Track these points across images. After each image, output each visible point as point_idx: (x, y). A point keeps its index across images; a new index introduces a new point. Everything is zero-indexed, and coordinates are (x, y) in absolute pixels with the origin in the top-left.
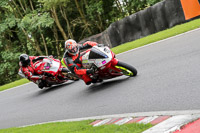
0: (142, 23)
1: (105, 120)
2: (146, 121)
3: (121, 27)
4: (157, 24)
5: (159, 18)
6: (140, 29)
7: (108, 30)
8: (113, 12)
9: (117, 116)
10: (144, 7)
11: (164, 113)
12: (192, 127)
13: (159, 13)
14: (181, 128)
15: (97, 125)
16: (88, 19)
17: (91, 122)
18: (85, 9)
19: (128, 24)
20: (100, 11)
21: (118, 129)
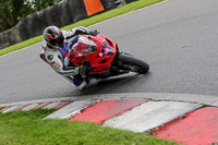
0: (49, 19)
1: (14, 107)
2: (50, 107)
3: (30, 23)
4: (62, 20)
5: (64, 15)
7: (17, 25)
8: (23, 10)
13: (65, 10)
14: (82, 111)
15: (5, 111)
19: (36, 19)
20: (11, 9)
21: (25, 114)
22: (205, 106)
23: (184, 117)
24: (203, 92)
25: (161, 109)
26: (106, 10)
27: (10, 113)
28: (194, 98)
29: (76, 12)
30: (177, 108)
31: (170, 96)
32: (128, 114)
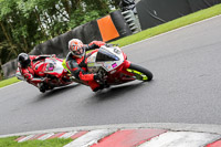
1: (30, 135)
2: (67, 136)
3: (44, 49)
8: (37, 36)
9: (40, 132)
11: (83, 128)
12: (108, 140)
14: (99, 141)
15: (21, 141)
16: (14, 42)
17: (16, 138)
18: (11, 33)
19: (51, 46)
20: (25, 34)
21: (41, 144)
25: (181, 140)
26: (121, 36)
27: (26, 143)
28: (215, 128)
30: (196, 139)
31: (189, 127)
32: (147, 144)
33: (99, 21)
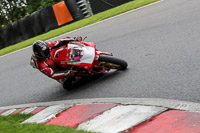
3: (5, 32)
5: (37, 25)
6: (21, 34)
10: (23, 15)
11: (42, 104)
14: (57, 116)
19: (11, 29)
22: (169, 109)
23: (151, 120)
24: (167, 96)
25: (130, 113)
26: (75, 20)
28: (159, 102)
29: (48, 22)
30: (144, 112)
31: (137, 100)
32: (100, 117)
33: (54, 6)
